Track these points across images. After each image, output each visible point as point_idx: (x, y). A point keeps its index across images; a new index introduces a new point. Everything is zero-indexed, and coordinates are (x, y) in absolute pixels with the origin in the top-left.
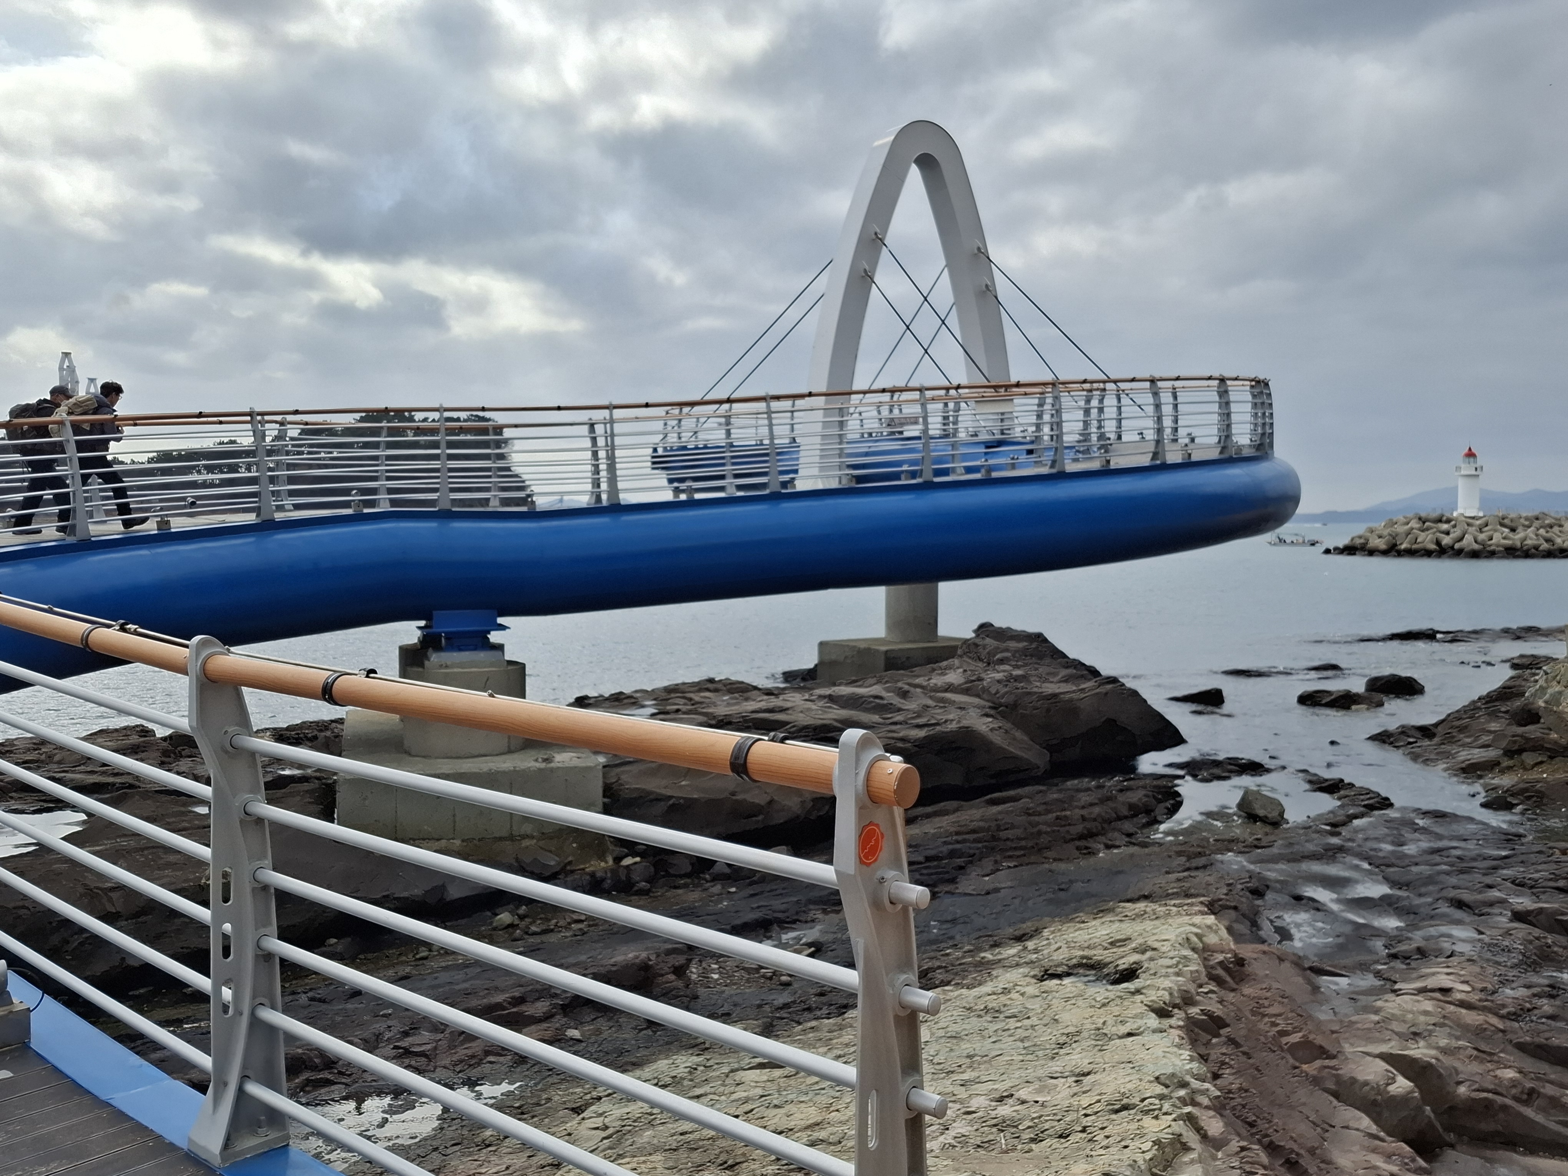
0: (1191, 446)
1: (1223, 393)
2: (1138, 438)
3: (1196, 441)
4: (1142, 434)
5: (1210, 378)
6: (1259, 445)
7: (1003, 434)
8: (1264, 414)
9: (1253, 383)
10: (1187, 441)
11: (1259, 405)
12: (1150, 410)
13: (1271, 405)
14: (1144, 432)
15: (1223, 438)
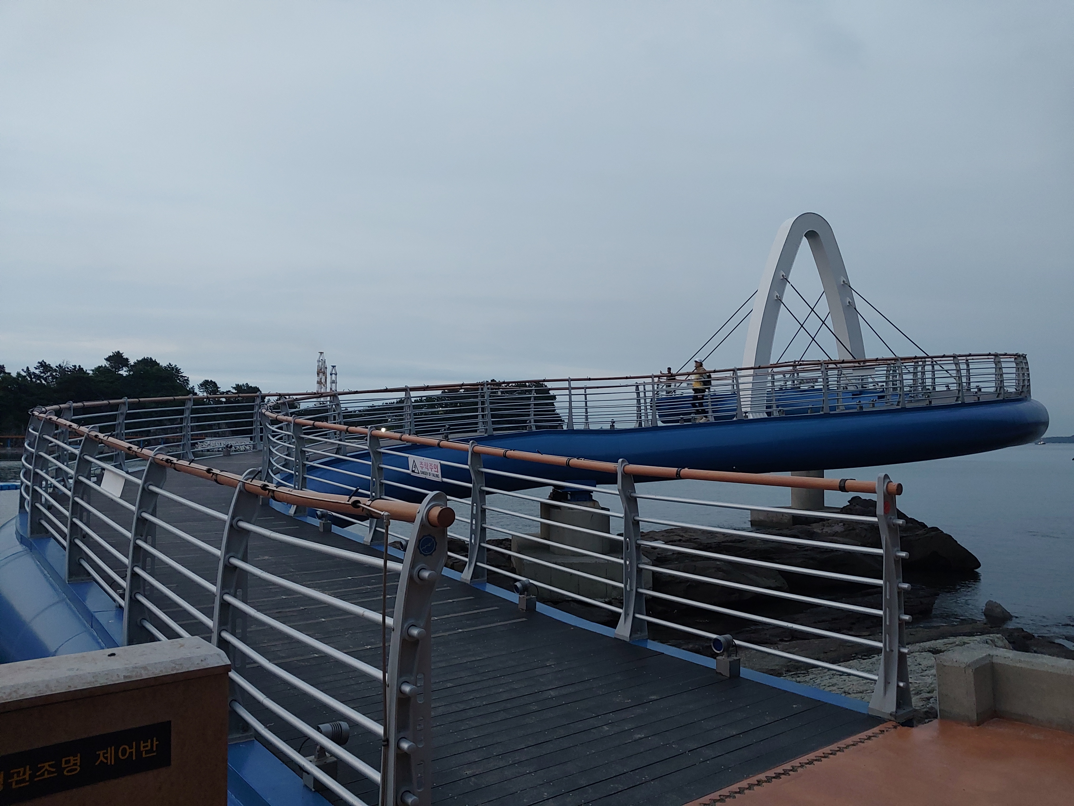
0: (979, 393)
1: (997, 363)
2: (945, 389)
3: (983, 390)
4: (948, 386)
5: (989, 355)
6: (1021, 392)
7: (862, 387)
8: (1023, 374)
9: (1016, 357)
10: (976, 390)
11: (1020, 369)
12: (954, 373)
13: (1028, 369)
14: (950, 385)
15: (999, 388)
